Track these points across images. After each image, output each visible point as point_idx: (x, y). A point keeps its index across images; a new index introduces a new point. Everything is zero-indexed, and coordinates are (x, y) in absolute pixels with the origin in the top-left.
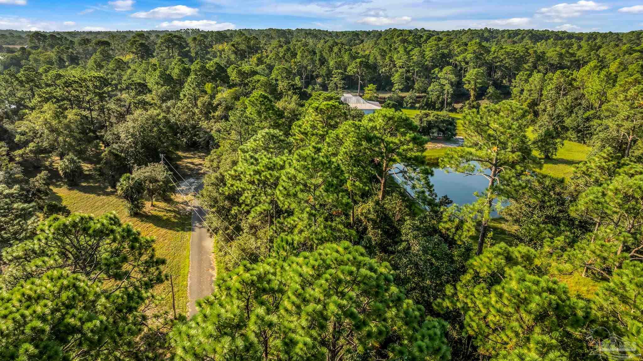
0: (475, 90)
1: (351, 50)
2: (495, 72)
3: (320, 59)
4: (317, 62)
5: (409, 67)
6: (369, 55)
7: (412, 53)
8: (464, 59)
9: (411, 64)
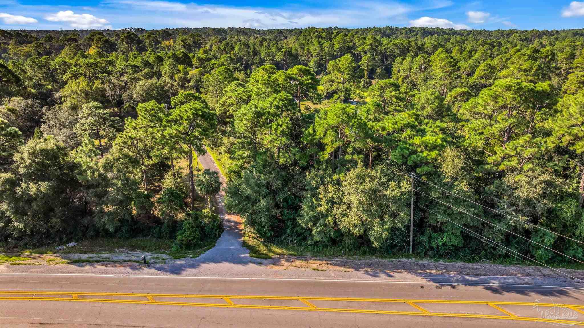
0: (367, 71)
1: (278, 44)
2: (387, 59)
3: (253, 51)
4: (251, 53)
5: (322, 56)
6: (292, 48)
7: (324, 46)
8: (363, 49)
9: (324, 54)
